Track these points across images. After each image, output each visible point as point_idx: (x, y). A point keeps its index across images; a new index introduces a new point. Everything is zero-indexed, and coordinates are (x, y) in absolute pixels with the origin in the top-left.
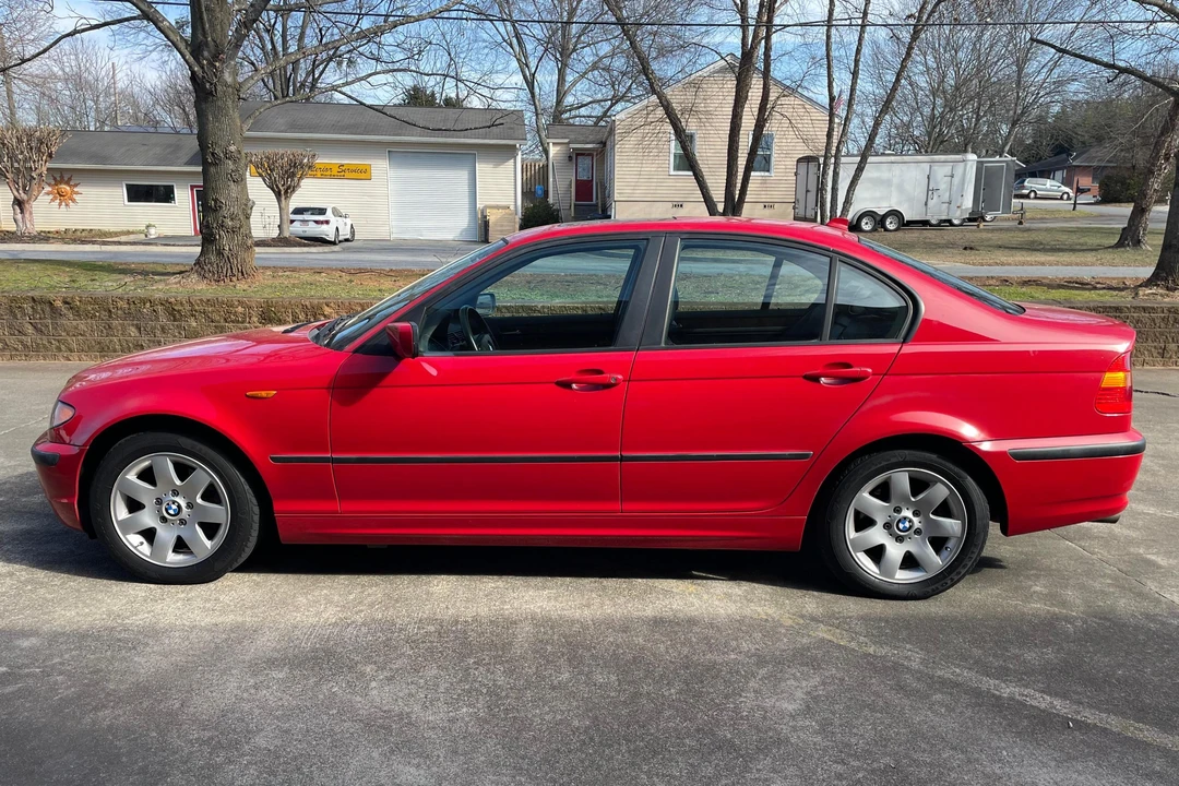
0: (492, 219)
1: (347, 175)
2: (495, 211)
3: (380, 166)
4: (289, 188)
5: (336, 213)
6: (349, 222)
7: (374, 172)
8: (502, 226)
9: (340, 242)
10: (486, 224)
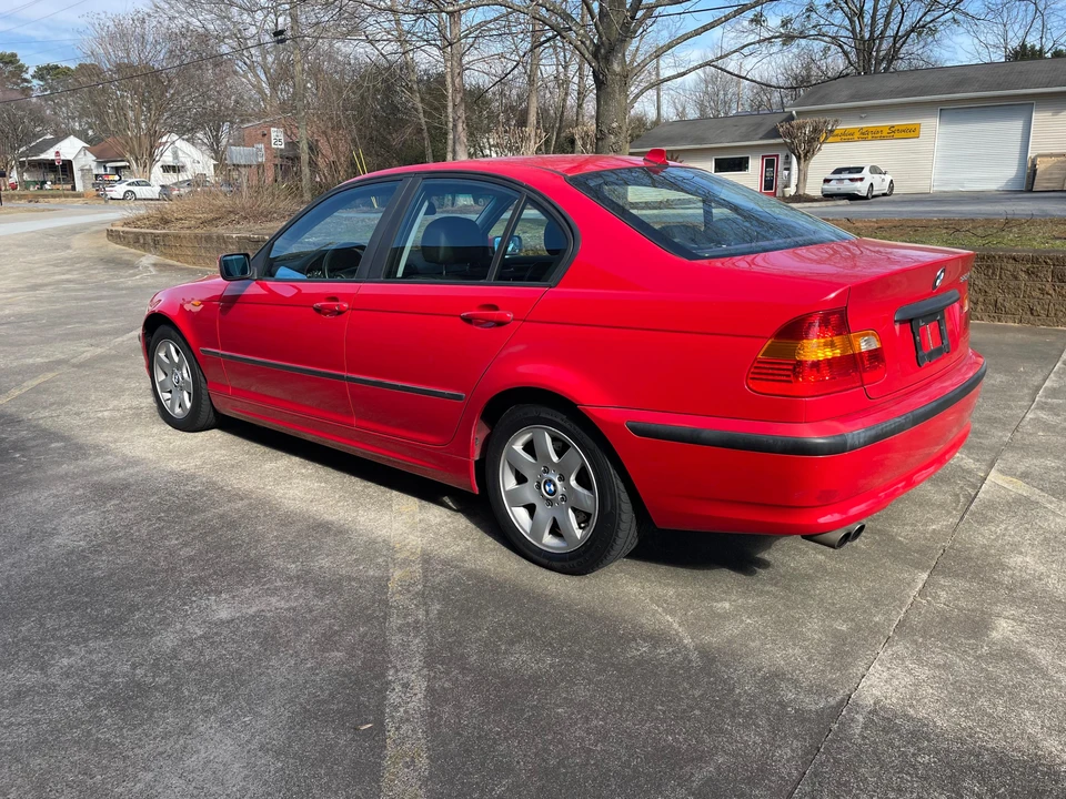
0: (1040, 167)
1: (896, 135)
2: (1045, 159)
3: (931, 126)
4: (808, 152)
5: (874, 170)
6: (888, 178)
7: (924, 131)
8: (1051, 174)
9: (874, 197)
10: (1034, 171)
